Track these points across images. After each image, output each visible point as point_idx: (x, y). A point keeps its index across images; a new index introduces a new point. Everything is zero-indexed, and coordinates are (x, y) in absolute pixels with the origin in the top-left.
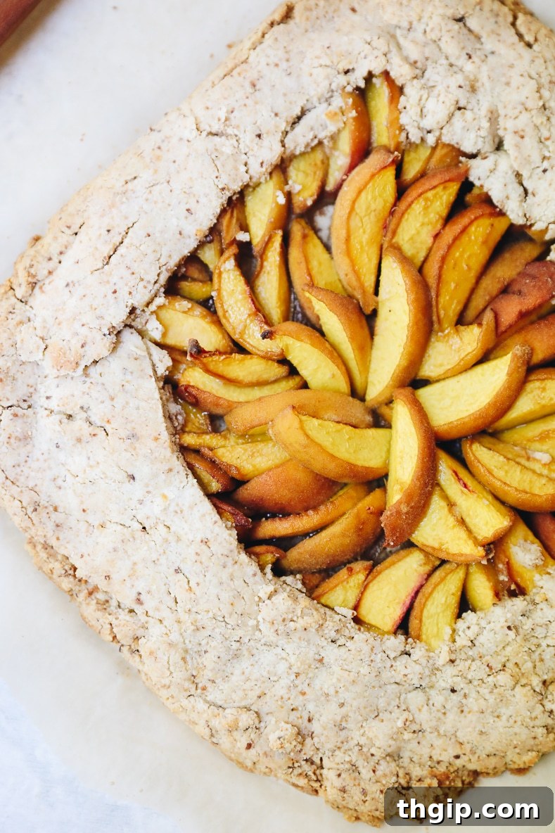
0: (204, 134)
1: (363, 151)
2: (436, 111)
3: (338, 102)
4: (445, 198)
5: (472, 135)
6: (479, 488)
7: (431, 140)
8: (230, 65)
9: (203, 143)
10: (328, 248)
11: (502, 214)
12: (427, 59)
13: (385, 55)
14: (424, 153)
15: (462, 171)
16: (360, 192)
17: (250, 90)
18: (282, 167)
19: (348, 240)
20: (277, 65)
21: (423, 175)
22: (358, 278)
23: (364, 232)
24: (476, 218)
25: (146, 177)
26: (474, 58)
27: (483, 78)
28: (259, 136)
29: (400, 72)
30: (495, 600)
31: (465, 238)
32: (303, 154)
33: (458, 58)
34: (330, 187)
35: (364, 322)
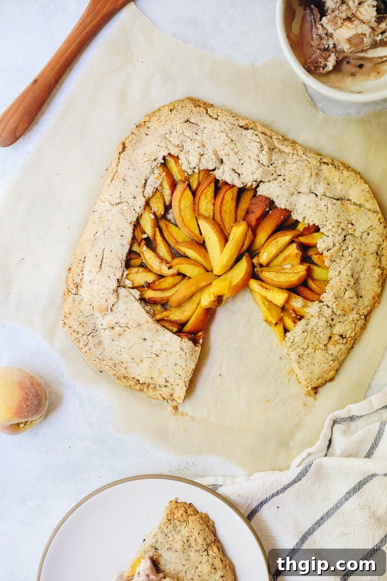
0: (114, 205)
1: (173, 186)
2: (194, 161)
3: (157, 171)
4: (211, 190)
5: (211, 163)
6: (271, 287)
7: (196, 171)
8: (112, 176)
9: (116, 209)
10: (176, 225)
11: (234, 186)
12: (182, 142)
13: (166, 148)
14: (196, 176)
15: (213, 177)
16: (180, 202)
17: (123, 182)
18: (147, 204)
19: (183, 221)
20: (129, 168)
21: (199, 184)
22: (193, 233)
23: (188, 215)
24: (225, 192)
25: (100, 230)
26: (199, 134)
27: (205, 140)
28: (134, 198)
29: (175, 151)
30: (295, 325)
31: (225, 201)
32: (152, 196)
33: (193, 136)
34: (167, 203)
35: (202, 247)
